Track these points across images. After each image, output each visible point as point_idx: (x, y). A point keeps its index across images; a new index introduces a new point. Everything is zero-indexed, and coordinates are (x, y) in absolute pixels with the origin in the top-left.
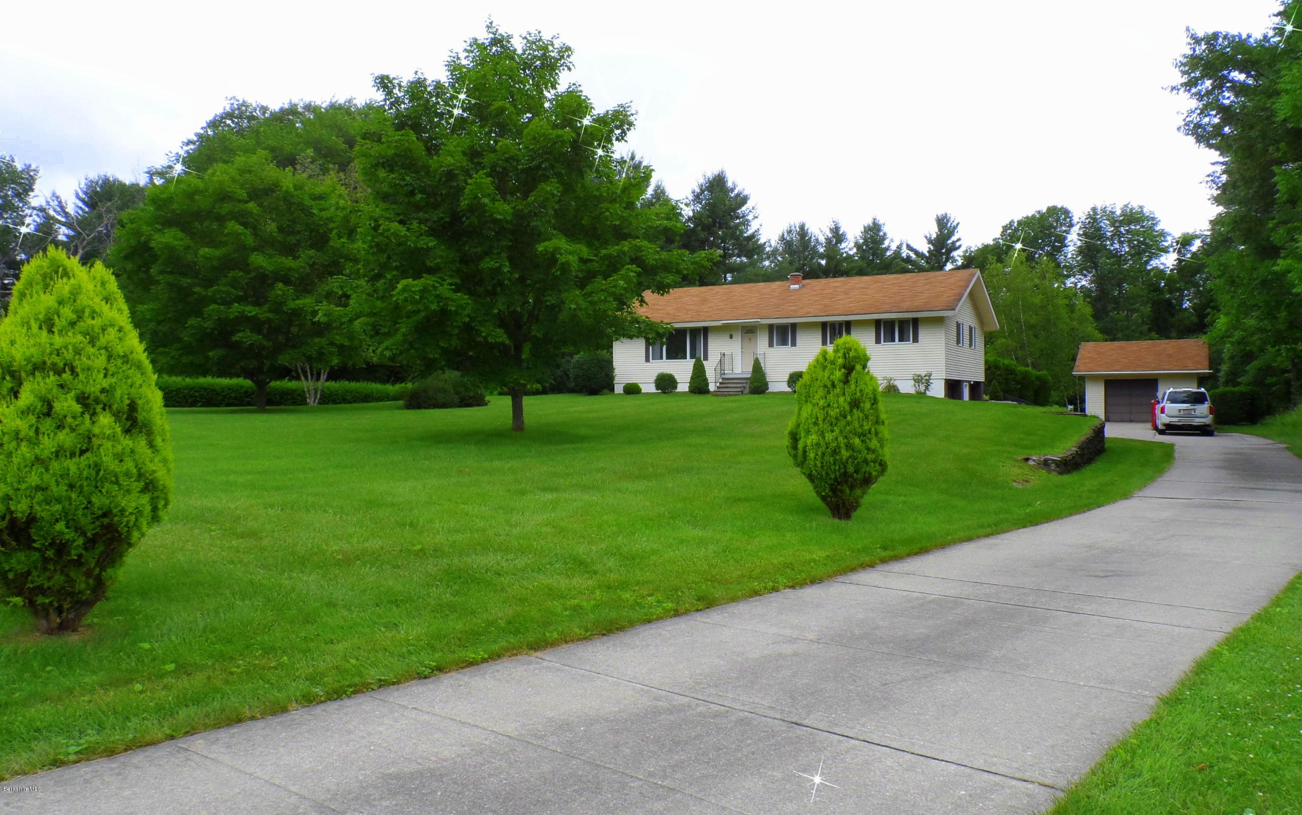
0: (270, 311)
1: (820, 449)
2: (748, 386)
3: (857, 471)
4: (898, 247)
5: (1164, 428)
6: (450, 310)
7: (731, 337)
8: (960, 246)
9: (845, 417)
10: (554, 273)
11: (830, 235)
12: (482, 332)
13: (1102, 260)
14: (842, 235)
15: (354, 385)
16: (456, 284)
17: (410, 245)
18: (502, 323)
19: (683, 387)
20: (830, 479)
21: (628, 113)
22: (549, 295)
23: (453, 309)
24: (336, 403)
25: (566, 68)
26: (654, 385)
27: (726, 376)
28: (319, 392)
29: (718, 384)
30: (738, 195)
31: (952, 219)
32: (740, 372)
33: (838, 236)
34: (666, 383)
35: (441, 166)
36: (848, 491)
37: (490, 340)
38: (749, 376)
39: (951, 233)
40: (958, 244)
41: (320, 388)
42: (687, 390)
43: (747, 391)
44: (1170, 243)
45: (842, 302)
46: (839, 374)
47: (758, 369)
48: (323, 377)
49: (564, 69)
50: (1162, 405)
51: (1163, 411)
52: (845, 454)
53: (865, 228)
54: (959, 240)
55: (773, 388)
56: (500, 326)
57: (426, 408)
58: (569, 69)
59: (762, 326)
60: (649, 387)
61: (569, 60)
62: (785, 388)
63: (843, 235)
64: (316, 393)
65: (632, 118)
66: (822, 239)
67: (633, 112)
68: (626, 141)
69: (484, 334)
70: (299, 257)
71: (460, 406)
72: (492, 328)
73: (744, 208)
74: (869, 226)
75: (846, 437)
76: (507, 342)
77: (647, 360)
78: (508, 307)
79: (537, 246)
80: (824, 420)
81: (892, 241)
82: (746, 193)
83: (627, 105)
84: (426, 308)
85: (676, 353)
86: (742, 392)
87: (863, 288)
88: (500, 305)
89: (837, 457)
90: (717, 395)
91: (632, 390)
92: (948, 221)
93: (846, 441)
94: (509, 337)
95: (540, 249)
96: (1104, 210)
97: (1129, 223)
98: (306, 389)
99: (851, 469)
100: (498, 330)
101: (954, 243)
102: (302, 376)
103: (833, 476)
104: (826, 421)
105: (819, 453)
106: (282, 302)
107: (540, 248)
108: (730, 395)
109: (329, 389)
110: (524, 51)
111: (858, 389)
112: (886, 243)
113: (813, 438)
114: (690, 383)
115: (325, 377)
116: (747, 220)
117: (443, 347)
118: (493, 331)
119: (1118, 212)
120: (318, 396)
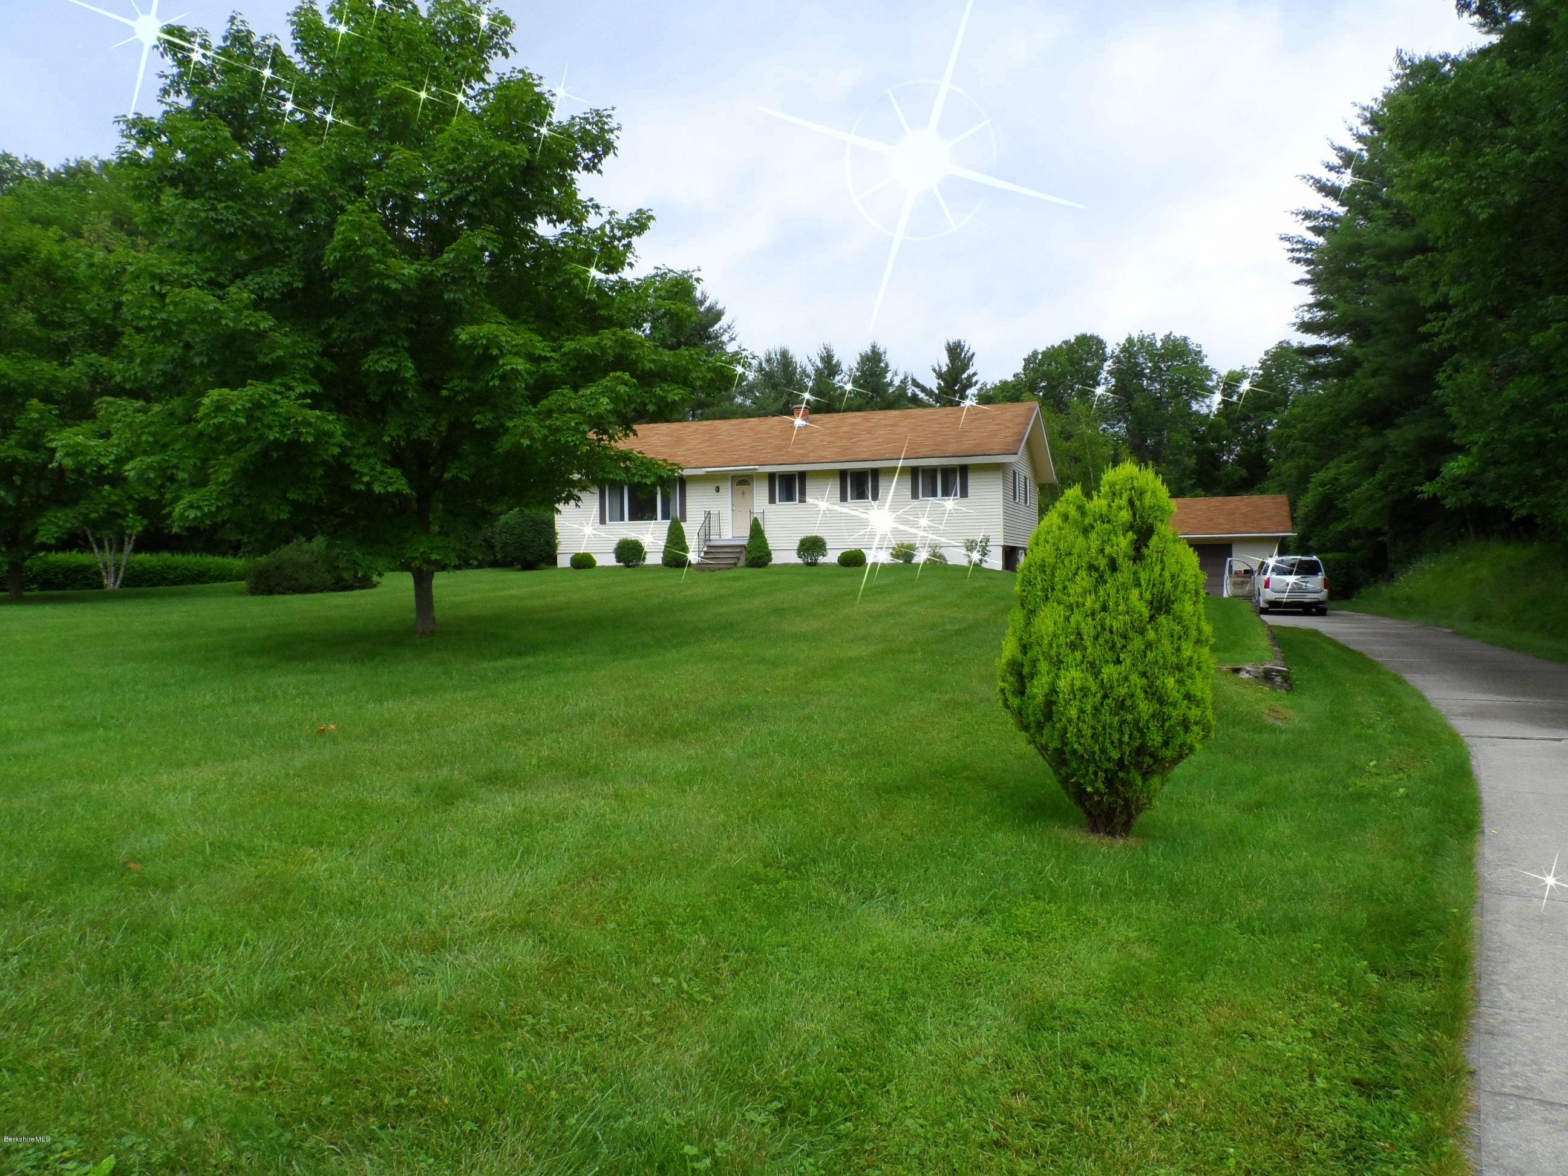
0: (19, 445)
1: (1090, 700)
2: (743, 558)
3: (1166, 744)
4: (901, 382)
5: (1267, 606)
6: (306, 443)
7: (718, 490)
8: (976, 382)
9: (1142, 632)
10: (487, 382)
11: (820, 365)
12: (362, 475)
13: (1138, 402)
14: (836, 366)
15: (179, 559)
16: (313, 395)
17: (226, 325)
18: (396, 459)
19: (654, 557)
20: (1109, 760)
21: (606, 127)
22: (478, 413)
23: (310, 439)
24: (153, 585)
25: (500, 53)
26: (614, 556)
27: (712, 543)
28: (122, 569)
29: (702, 554)
30: (710, 309)
31: (966, 349)
32: (730, 537)
33: (829, 366)
34: (629, 553)
35: (283, 185)
36: (1139, 781)
37: (377, 489)
38: (745, 543)
39: (965, 367)
40: (974, 379)
41: (124, 563)
42: (660, 562)
43: (742, 562)
44: (1214, 383)
45: (865, 444)
46: (1124, 543)
47: (756, 531)
48: (128, 547)
49: (496, 54)
50: (1266, 577)
51: (1267, 585)
52: (1145, 708)
53: (862, 357)
54: (975, 374)
55: (777, 558)
56: (392, 464)
57: (280, 593)
58: (506, 54)
59: (760, 475)
60: (606, 559)
61: (507, 40)
62: (794, 558)
63: (838, 364)
64: (117, 570)
65: (611, 136)
66: (810, 370)
67: (614, 125)
68: (600, 172)
69: (366, 479)
70: (70, 364)
71: (334, 590)
72: (379, 468)
73: (717, 327)
74: (867, 355)
75: (1144, 674)
76: (407, 490)
77: (602, 521)
78: (408, 432)
79: (458, 330)
80: (1096, 638)
81: (896, 374)
82: (719, 307)
83: (606, 113)
84: (261, 438)
85: (642, 510)
86: (735, 564)
87: (892, 425)
88: (393, 431)
89: (1129, 717)
90: (703, 570)
91: (582, 562)
92: (962, 350)
93: (1144, 681)
94: (410, 482)
95: (463, 337)
96: (1141, 341)
97: (1173, 358)
98: (101, 565)
99: (1155, 738)
100: (390, 471)
101: (970, 377)
102: (94, 546)
103: (1115, 755)
104: (1101, 641)
105: (1089, 708)
106: (40, 431)
107: (464, 335)
108: (719, 569)
109: (141, 564)
110: (431, 15)
111: (1167, 574)
112: (889, 376)
113: (1072, 677)
114: (664, 553)
115: (131, 546)
116: (721, 342)
117: (294, 500)
118: (382, 473)
119: (1159, 344)
120: (121, 575)
